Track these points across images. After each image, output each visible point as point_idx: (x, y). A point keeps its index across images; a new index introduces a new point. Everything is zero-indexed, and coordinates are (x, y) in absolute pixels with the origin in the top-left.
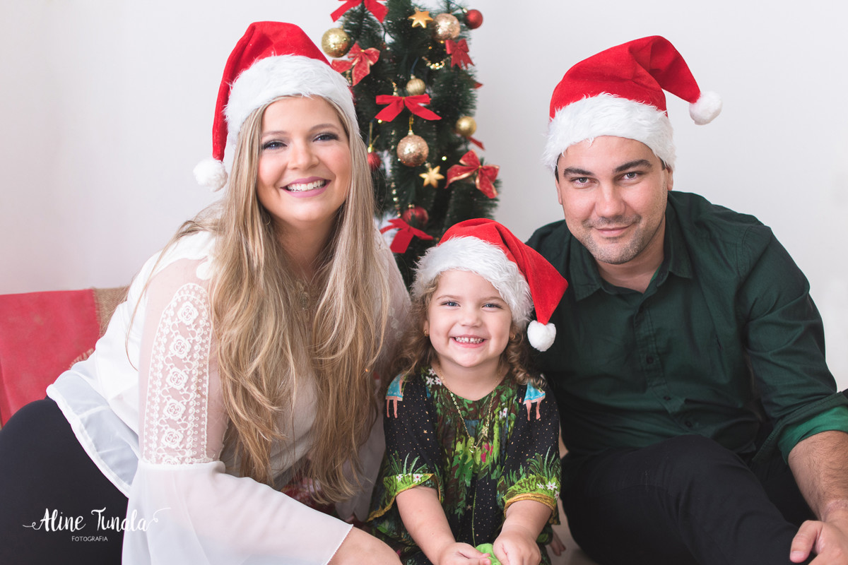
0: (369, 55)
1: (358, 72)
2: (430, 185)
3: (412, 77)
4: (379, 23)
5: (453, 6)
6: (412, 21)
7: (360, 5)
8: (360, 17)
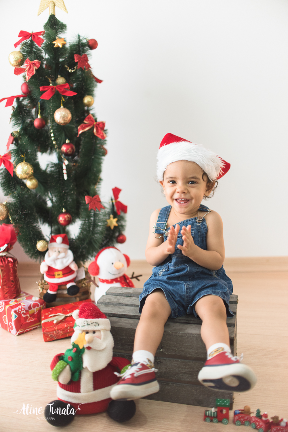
0: (34, 64)
1: (29, 74)
3: (59, 76)
4: (39, 48)
5: (81, 38)
6: (54, 44)
7: (30, 39)
8: (31, 45)
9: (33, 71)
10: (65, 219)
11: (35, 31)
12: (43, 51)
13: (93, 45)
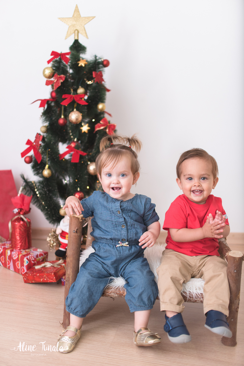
0: (61, 78)
1: (56, 85)
2: (85, 132)
3: (80, 87)
4: (67, 65)
5: (97, 58)
6: (79, 64)
7: (59, 57)
8: (59, 62)
9: (59, 83)
10: (80, 196)
11: (64, 52)
12: (69, 67)
13: (106, 64)
